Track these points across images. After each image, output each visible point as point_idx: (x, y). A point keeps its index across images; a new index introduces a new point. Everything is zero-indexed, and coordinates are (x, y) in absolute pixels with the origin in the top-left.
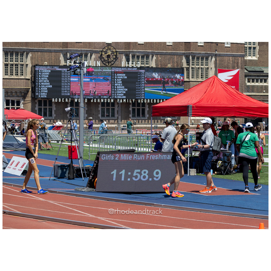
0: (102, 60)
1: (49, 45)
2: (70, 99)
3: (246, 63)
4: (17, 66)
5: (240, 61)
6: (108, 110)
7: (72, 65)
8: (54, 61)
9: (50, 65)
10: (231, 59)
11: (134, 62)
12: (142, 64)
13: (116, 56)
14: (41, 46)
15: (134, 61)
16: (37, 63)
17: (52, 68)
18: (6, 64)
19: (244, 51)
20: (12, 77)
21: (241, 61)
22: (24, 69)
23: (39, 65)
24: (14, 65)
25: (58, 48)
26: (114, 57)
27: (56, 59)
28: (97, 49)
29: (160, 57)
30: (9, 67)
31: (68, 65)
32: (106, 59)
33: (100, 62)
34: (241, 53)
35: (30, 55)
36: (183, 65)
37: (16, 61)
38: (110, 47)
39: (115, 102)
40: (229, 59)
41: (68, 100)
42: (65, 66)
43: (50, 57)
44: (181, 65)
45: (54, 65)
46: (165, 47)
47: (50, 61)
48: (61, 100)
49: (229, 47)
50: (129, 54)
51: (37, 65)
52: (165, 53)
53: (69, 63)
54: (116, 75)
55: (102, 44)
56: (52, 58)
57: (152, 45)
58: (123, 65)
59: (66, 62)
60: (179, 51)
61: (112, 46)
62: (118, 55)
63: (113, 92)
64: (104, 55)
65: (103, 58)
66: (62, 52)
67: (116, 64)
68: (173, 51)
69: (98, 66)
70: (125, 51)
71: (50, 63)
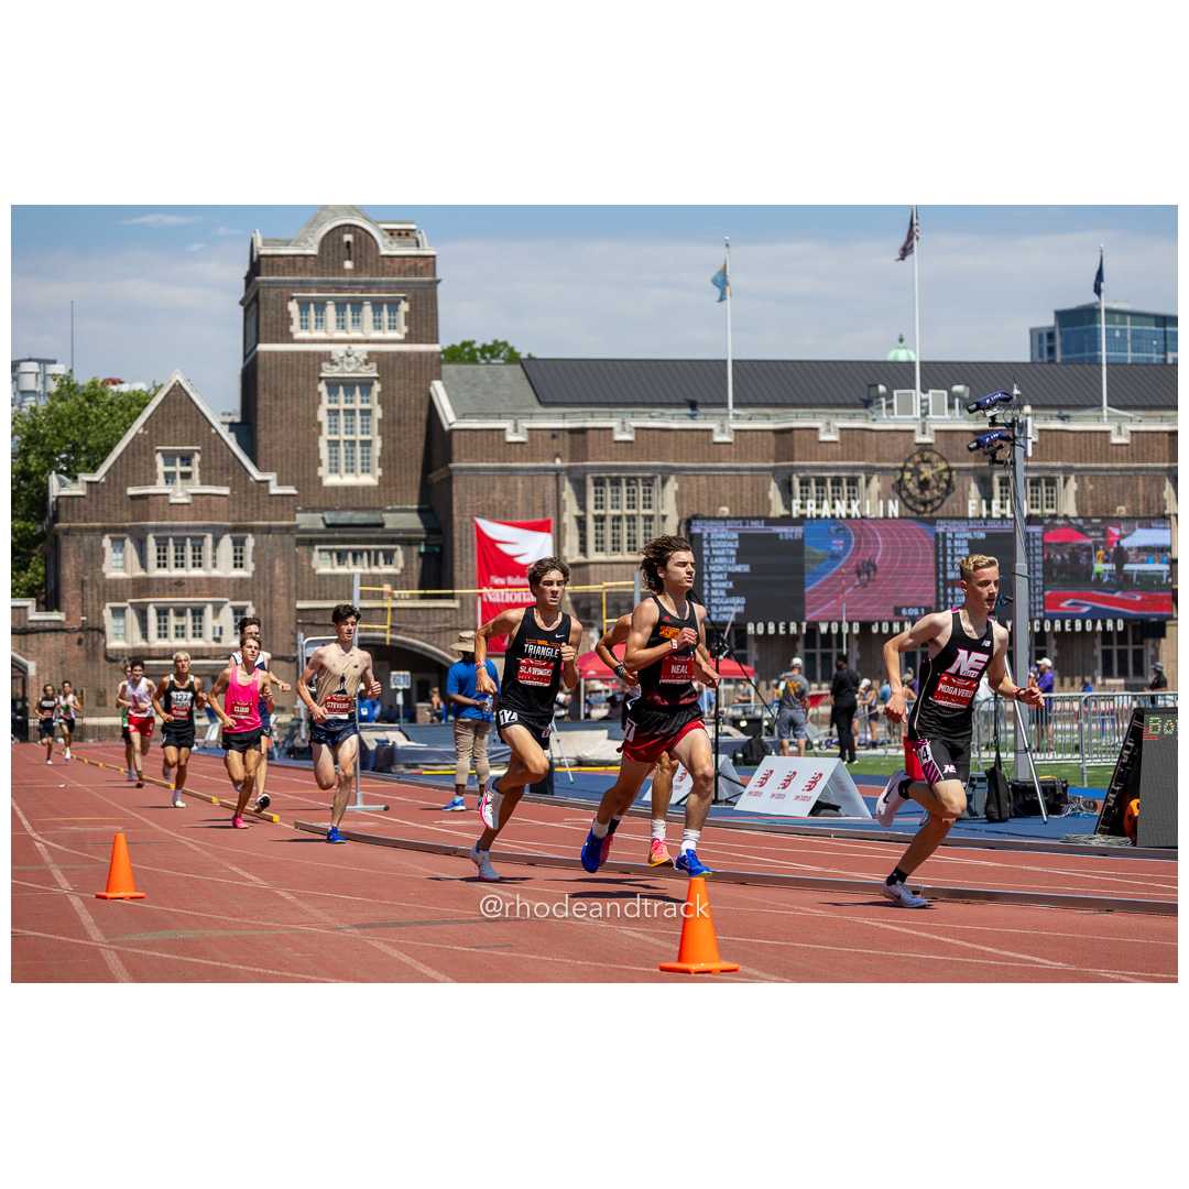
0: (904, 494)
1: (733, 451)
2: (804, 624)
4: (634, 521)
7: (809, 516)
8: (750, 502)
9: (738, 515)
11: (1008, 503)
12: (1032, 506)
13: (949, 482)
14: (709, 457)
15: (1007, 498)
16: (696, 512)
17: (744, 525)
18: (599, 515)
20: (618, 557)
22: (654, 531)
23: (704, 518)
24: (624, 519)
25: (763, 460)
26: (943, 485)
27: (758, 499)
28: (888, 461)
29: (1091, 483)
30: (608, 523)
31: (795, 515)
32: (917, 493)
33: (897, 502)
35: (673, 485)
36: (1165, 508)
37: (628, 507)
38: (927, 455)
41: (799, 627)
42: (786, 520)
43: (738, 491)
44: (1159, 507)
45: (750, 515)
46: (1107, 450)
47: (736, 504)
48: (777, 628)
50: (991, 476)
51: (695, 517)
52: (1108, 470)
53: (799, 508)
54: (949, 544)
55: (902, 446)
56: (744, 494)
57: (1064, 445)
58: (972, 511)
59: (788, 507)
60: (1153, 462)
61: (936, 453)
62: (954, 479)
63: (942, 599)
64: (910, 480)
65: (908, 490)
66: (773, 476)
67: (948, 508)
68: (1133, 462)
69: (890, 515)
70: (977, 464)
71: (739, 510)
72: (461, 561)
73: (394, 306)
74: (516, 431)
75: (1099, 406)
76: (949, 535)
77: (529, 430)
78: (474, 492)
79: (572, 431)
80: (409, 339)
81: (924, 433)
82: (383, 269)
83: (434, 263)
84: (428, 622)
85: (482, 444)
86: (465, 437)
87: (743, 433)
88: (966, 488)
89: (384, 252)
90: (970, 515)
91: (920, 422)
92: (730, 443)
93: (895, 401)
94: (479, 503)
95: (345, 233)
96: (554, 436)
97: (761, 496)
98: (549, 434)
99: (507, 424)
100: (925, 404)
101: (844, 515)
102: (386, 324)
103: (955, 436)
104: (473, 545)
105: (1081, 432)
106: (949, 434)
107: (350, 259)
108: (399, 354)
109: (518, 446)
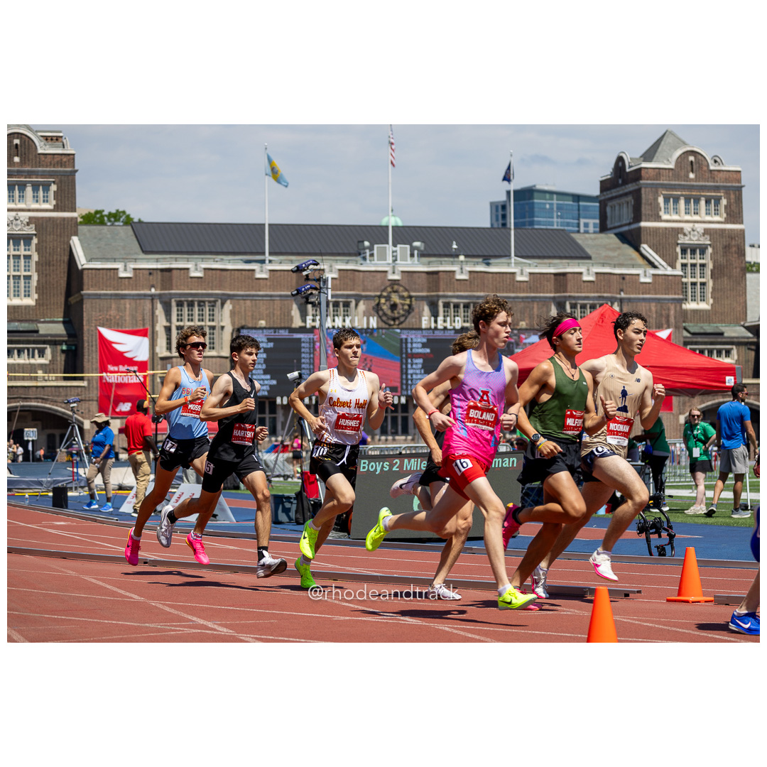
0: (381, 313)
1: (268, 284)
3: (685, 315)
5: (672, 312)
6: (394, 420)
7: (317, 327)
8: (279, 318)
9: (272, 326)
10: (653, 309)
11: (448, 319)
12: (464, 321)
13: (410, 306)
14: (252, 287)
15: (448, 316)
16: (243, 324)
17: (275, 332)
19: (680, 292)
21: (676, 311)
22: (216, 336)
23: (249, 328)
25: (288, 290)
26: (406, 307)
27: (284, 315)
28: (370, 291)
31: (308, 326)
32: (389, 312)
33: (375, 318)
34: (675, 294)
35: (228, 306)
37: (199, 320)
38: (396, 287)
39: (410, 403)
40: (650, 309)
41: (311, 399)
42: (303, 330)
43: (271, 310)
45: (279, 326)
46: (513, 285)
47: (270, 319)
49: (649, 283)
50: (438, 301)
51: (243, 327)
52: (514, 298)
53: (311, 321)
54: (409, 345)
55: (379, 281)
56: (275, 312)
57: (486, 282)
58: (424, 324)
59: (304, 321)
60: (544, 293)
61: (402, 286)
62: (414, 303)
63: (404, 382)
64: (384, 304)
65: (382, 310)
66: (295, 300)
67: (409, 323)
68: (530, 292)
69: (371, 327)
70: (429, 294)
71: (272, 323)
72: (89, 356)
73: (46, 187)
74: (125, 270)
75: (509, 256)
76: (409, 340)
77: (134, 269)
78: (98, 310)
79: (162, 270)
80: (56, 209)
81: (394, 273)
82: (39, 162)
83: (74, 159)
84: (66, 396)
85: (103, 278)
86: (92, 274)
87: (275, 273)
88: (421, 308)
89: (40, 151)
90: (424, 326)
91: (391, 266)
92: (266, 279)
93: (375, 252)
94: (101, 317)
95: (14, 138)
96: (150, 274)
97: (286, 314)
98: (147, 272)
99: (119, 266)
100: (395, 254)
101: (340, 326)
102: (42, 199)
103: (415, 275)
104: (96, 345)
105: (496, 273)
106: (411, 274)
107: (18, 156)
108: (50, 219)
109: (127, 280)
